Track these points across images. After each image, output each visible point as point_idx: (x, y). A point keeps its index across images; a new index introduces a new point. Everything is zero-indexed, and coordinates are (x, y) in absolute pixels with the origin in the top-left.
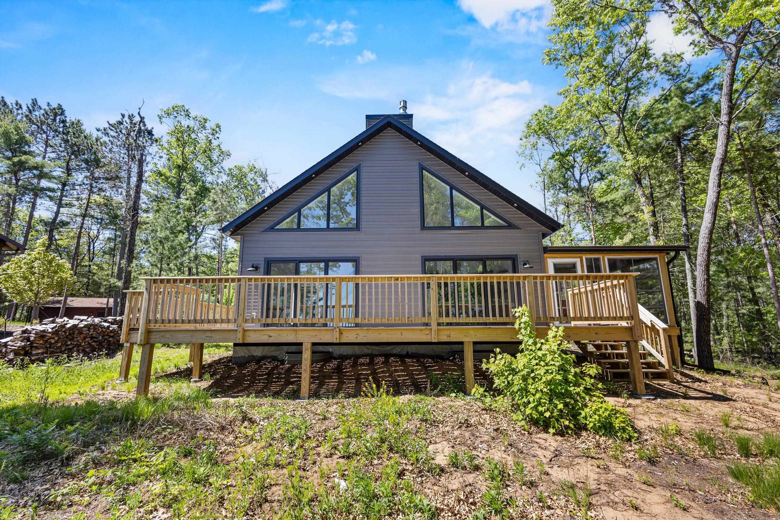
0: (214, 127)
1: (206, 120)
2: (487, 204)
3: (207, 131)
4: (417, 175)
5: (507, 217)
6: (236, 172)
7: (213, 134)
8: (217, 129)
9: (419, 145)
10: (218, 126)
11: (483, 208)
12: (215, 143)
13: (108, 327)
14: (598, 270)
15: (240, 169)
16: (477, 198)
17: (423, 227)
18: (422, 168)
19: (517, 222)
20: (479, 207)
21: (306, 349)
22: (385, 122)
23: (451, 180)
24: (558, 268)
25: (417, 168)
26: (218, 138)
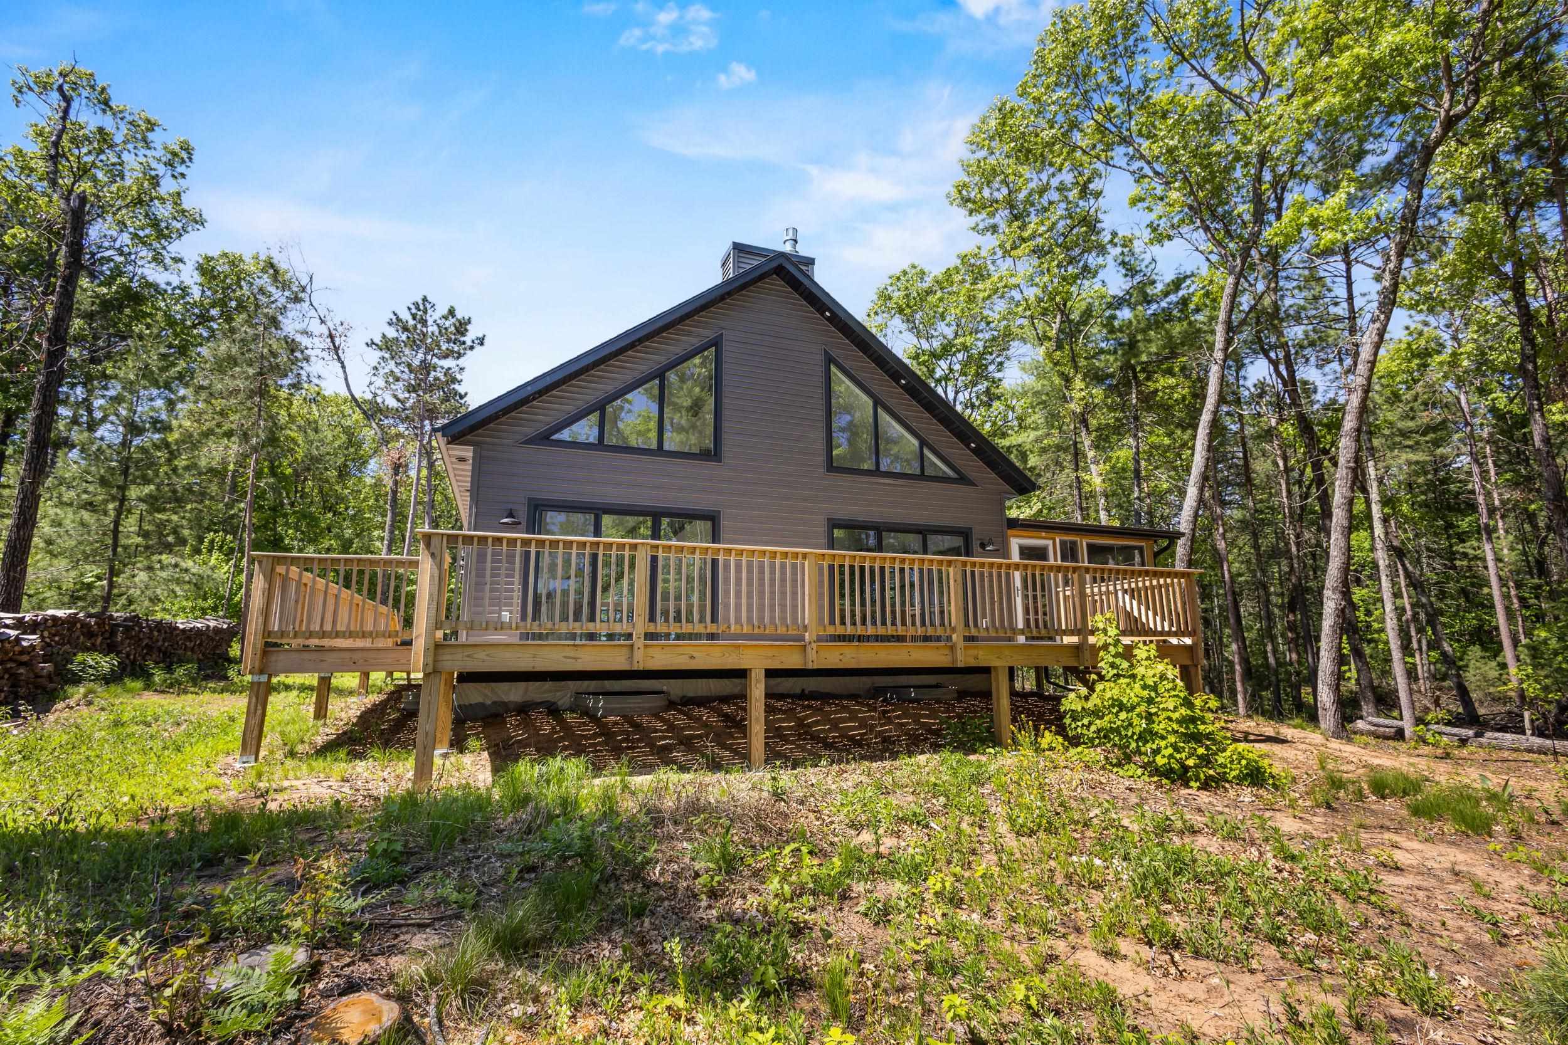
0: (177, 149)
1: (151, 126)
2: (931, 439)
3: (149, 153)
4: (820, 370)
5: (957, 463)
6: (222, 267)
7: (169, 164)
8: (184, 155)
9: (828, 319)
10: (186, 148)
11: (923, 443)
12: (168, 186)
13: (18, 640)
14: (1074, 558)
15: (234, 262)
16: (914, 425)
17: (831, 466)
18: (830, 360)
19: (972, 475)
20: (915, 442)
21: (757, 681)
22: (774, 264)
23: (875, 389)
24: (1026, 552)
25: (820, 358)
26: (183, 175)
